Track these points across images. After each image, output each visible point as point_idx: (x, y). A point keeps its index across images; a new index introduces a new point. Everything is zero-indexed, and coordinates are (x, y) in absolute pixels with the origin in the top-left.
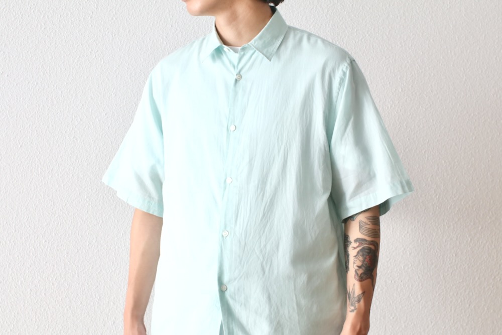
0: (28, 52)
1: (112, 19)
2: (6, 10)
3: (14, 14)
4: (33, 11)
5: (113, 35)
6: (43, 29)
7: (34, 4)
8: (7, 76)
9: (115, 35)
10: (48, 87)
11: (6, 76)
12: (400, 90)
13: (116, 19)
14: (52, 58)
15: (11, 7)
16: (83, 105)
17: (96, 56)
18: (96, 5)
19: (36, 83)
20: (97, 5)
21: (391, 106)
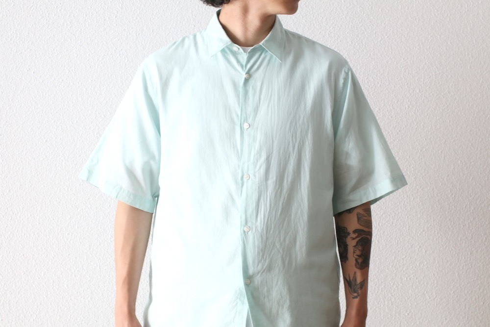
0: (54, 50)
1: (137, 18)
2: (33, 9)
3: (41, 13)
4: (60, 10)
5: (137, 34)
6: (69, 27)
7: (60, 4)
8: (34, 73)
9: (139, 34)
10: (73, 84)
11: (32, 73)
12: (418, 91)
13: (140, 18)
14: (78, 55)
15: (38, 6)
16: (107, 102)
17: (120, 54)
18: (120, 5)
19: (61, 80)
20: (122, 5)
21: (409, 107)
